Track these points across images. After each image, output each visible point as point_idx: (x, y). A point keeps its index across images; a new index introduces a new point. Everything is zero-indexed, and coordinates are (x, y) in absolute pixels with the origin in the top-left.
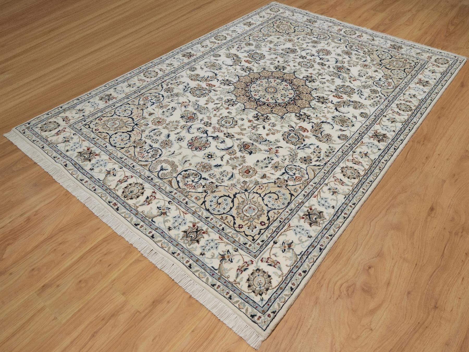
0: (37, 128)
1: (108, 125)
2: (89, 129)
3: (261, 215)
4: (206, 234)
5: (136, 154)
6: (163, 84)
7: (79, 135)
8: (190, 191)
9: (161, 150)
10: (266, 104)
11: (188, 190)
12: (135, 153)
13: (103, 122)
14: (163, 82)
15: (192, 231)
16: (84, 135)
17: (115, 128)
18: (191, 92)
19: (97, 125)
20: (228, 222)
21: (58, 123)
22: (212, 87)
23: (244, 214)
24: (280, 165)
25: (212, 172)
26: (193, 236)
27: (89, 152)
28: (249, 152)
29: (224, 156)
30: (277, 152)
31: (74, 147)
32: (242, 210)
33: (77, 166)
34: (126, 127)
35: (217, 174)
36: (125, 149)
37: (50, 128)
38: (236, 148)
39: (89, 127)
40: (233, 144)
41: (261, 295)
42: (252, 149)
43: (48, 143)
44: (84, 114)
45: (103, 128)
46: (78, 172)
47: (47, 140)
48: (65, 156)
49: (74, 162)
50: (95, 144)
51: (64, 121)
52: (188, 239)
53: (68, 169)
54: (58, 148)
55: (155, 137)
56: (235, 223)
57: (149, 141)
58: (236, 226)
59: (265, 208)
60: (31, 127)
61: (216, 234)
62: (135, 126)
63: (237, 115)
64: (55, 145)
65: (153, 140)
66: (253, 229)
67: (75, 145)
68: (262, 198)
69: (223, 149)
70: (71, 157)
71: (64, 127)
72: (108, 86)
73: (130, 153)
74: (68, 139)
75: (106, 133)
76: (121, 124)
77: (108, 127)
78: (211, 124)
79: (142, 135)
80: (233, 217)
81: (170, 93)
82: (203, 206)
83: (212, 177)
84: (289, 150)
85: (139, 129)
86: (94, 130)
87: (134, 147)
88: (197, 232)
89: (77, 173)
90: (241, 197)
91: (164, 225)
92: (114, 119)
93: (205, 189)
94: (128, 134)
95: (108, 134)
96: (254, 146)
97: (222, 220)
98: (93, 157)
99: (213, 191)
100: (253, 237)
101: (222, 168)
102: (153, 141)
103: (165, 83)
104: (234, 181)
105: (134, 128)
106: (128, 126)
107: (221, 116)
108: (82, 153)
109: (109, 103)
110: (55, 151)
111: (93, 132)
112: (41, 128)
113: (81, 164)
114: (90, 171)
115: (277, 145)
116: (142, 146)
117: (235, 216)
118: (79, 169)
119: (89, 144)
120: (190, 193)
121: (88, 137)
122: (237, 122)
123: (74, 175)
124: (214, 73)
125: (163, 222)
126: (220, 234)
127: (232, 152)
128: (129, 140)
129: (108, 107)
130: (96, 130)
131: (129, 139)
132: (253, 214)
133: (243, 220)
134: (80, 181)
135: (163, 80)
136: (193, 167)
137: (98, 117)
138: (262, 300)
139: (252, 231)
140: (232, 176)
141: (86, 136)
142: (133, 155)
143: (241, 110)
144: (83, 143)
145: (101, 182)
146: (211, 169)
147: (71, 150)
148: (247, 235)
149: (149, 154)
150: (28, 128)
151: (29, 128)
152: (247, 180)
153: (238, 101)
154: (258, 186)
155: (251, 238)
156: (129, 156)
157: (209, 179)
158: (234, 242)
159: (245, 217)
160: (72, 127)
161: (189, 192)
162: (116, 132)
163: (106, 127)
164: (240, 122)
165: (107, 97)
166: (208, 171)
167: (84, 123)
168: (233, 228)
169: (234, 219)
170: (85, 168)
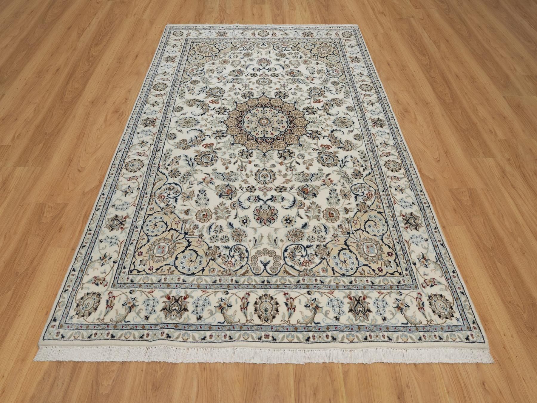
0: (72, 318)
1: (157, 255)
2: (141, 273)
3: (381, 247)
4: (367, 298)
5: (223, 266)
6: (160, 170)
7: (137, 289)
8: (311, 267)
9: (241, 245)
10: (275, 138)
11: (309, 268)
12: (221, 265)
13: (148, 255)
14: (158, 168)
15: (355, 305)
16: (143, 286)
17: (169, 252)
18: (199, 163)
19: (144, 262)
20: (368, 273)
21: (94, 293)
22: (212, 147)
23: (371, 257)
24: (346, 192)
25: (306, 236)
26: (361, 309)
27: (174, 301)
28: (313, 195)
29: (298, 212)
30: (331, 181)
31: (150, 308)
32: (365, 254)
33: (181, 327)
34: (179, 243)
35: (312, 235)
36: (207, 269)
37: (91, 306)
38: (299, 198)
39: (139, 272)
40: (293, 195)
41: (453, 316)
42: (312, 190)
43: (111, 327)
44: (112, 260)
45: (156, 262)
46: (189, 332)
47: (105, 324)
48: (152, 326)
49: (172, 325)
50: (169, 286)
51: (97, 285)
52: (360, 315)
53: (175, 338)
54: (132, 322)
55: (220, 236)
56: (374, 270)
57: (219, 244)
58: (377, 271)
59: (377, 239)
60: (63, 322)
61: (373, 292)
62: (187, 236)
63: (264, 164)
64: (123, 322)
65: (221, 239)
66: (390, 264)
67: (148, 305)
68: (365, 231)
69: (291, 207)
70: (159, 322)
71: (108, 292)
72: (101, 208)
73: (216, 270)
74: (130, 303)
75: (166, 265)
76: (170, 244)
77: (159, 257)
78: (253, 187)
79: (205, 241)
80: (367, 265)
81: (180, 177)
82: (336, 274)
83: (311, 240)
84: (337, 173)
85: (193, 236)
86: (148, 272)
87: (213, 260)
88: (358, 302)
89: (189, 335)
90: (351, 242)
91: (329, 319)
92: (154, 242)
93: (319, 256)
94: (190, 250)
95: (169, 265)
96: (310, 186)
97: (363, 275)
98: (184, 304)
99: (328, 253)
100: (397, 272)
101: (310, 226)
102: (223, 241)
103: (161, 167)
104: (331, 232)
105: (188, 239)
106: (179, 241)
107: (254, 174)
108: (168, 307)
109: (127, 228)
110: (131, 329)
111: (150, 274)
112: (77, 314)
113: (181, 321)
114: (199, 321)
115: (324, 174)
116: (220, 254)
117: (367, 263)
118: (186, 329)
119: (163, 291)
120: (314, 270)
121: (152, 284)
122: (272, 171)
123: (188, 340)
124: (196, 130)
125: (325, 317)
126: (376, 289)
127: (300, 204)
128: (199, 257)
129: (131, 234)
130: (149, 269)
131: (198, 255)
132: (376, 251)
133: (375, 262)
134: (203, 341)
135: (157, 166)
136: (286, 242)
137: (134, 253)
138: (458, 320)
139: (391, 267)
140: (325, 228)
141: (148, 285)
142: (223, 270)
143: (263, 157)
144: (154, 296)
145: (226, 324)
146: (303, 233)
147: (151, 313)
148: (392, 274)
149: (235, 257)
150: (60, 326)
151: (62, 326)
152: (339, 223)
153: (250, 148)
154: (352, 222)
155: (397, 274)
156: (220, 274)
157: (312, 244)
158: (391, 288)
159: (374, 258)
160: (117, 285)
161: (312, 270)
162: (174, 256)
163: (157, 258)
164: (275, 170)
165: (116, 222)
166: (302, 237)
167: (127, 270)
168: (377, 276)
169: (370, 267)
170: (190, 322)
